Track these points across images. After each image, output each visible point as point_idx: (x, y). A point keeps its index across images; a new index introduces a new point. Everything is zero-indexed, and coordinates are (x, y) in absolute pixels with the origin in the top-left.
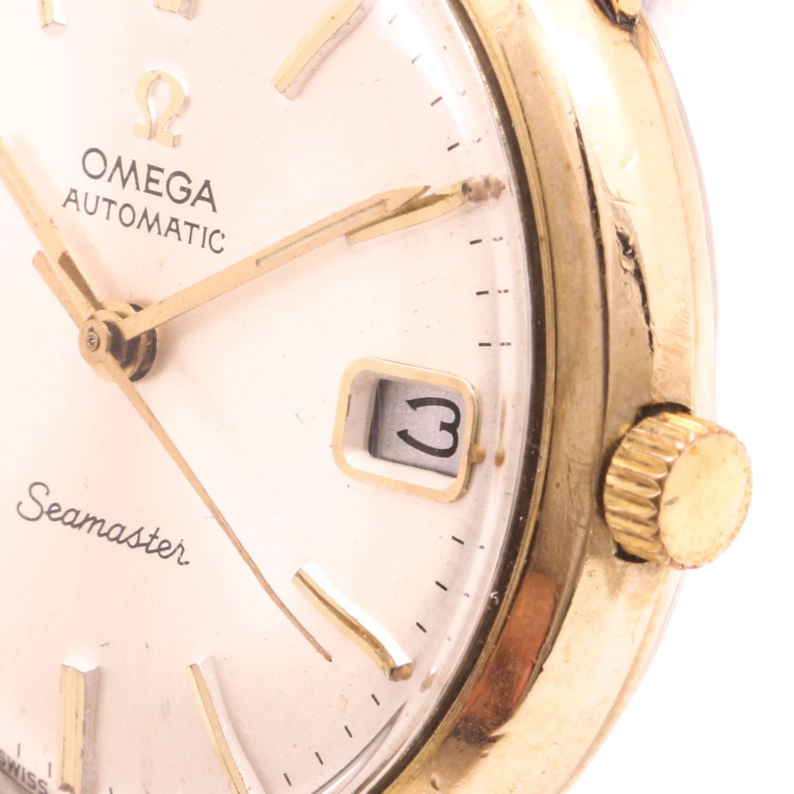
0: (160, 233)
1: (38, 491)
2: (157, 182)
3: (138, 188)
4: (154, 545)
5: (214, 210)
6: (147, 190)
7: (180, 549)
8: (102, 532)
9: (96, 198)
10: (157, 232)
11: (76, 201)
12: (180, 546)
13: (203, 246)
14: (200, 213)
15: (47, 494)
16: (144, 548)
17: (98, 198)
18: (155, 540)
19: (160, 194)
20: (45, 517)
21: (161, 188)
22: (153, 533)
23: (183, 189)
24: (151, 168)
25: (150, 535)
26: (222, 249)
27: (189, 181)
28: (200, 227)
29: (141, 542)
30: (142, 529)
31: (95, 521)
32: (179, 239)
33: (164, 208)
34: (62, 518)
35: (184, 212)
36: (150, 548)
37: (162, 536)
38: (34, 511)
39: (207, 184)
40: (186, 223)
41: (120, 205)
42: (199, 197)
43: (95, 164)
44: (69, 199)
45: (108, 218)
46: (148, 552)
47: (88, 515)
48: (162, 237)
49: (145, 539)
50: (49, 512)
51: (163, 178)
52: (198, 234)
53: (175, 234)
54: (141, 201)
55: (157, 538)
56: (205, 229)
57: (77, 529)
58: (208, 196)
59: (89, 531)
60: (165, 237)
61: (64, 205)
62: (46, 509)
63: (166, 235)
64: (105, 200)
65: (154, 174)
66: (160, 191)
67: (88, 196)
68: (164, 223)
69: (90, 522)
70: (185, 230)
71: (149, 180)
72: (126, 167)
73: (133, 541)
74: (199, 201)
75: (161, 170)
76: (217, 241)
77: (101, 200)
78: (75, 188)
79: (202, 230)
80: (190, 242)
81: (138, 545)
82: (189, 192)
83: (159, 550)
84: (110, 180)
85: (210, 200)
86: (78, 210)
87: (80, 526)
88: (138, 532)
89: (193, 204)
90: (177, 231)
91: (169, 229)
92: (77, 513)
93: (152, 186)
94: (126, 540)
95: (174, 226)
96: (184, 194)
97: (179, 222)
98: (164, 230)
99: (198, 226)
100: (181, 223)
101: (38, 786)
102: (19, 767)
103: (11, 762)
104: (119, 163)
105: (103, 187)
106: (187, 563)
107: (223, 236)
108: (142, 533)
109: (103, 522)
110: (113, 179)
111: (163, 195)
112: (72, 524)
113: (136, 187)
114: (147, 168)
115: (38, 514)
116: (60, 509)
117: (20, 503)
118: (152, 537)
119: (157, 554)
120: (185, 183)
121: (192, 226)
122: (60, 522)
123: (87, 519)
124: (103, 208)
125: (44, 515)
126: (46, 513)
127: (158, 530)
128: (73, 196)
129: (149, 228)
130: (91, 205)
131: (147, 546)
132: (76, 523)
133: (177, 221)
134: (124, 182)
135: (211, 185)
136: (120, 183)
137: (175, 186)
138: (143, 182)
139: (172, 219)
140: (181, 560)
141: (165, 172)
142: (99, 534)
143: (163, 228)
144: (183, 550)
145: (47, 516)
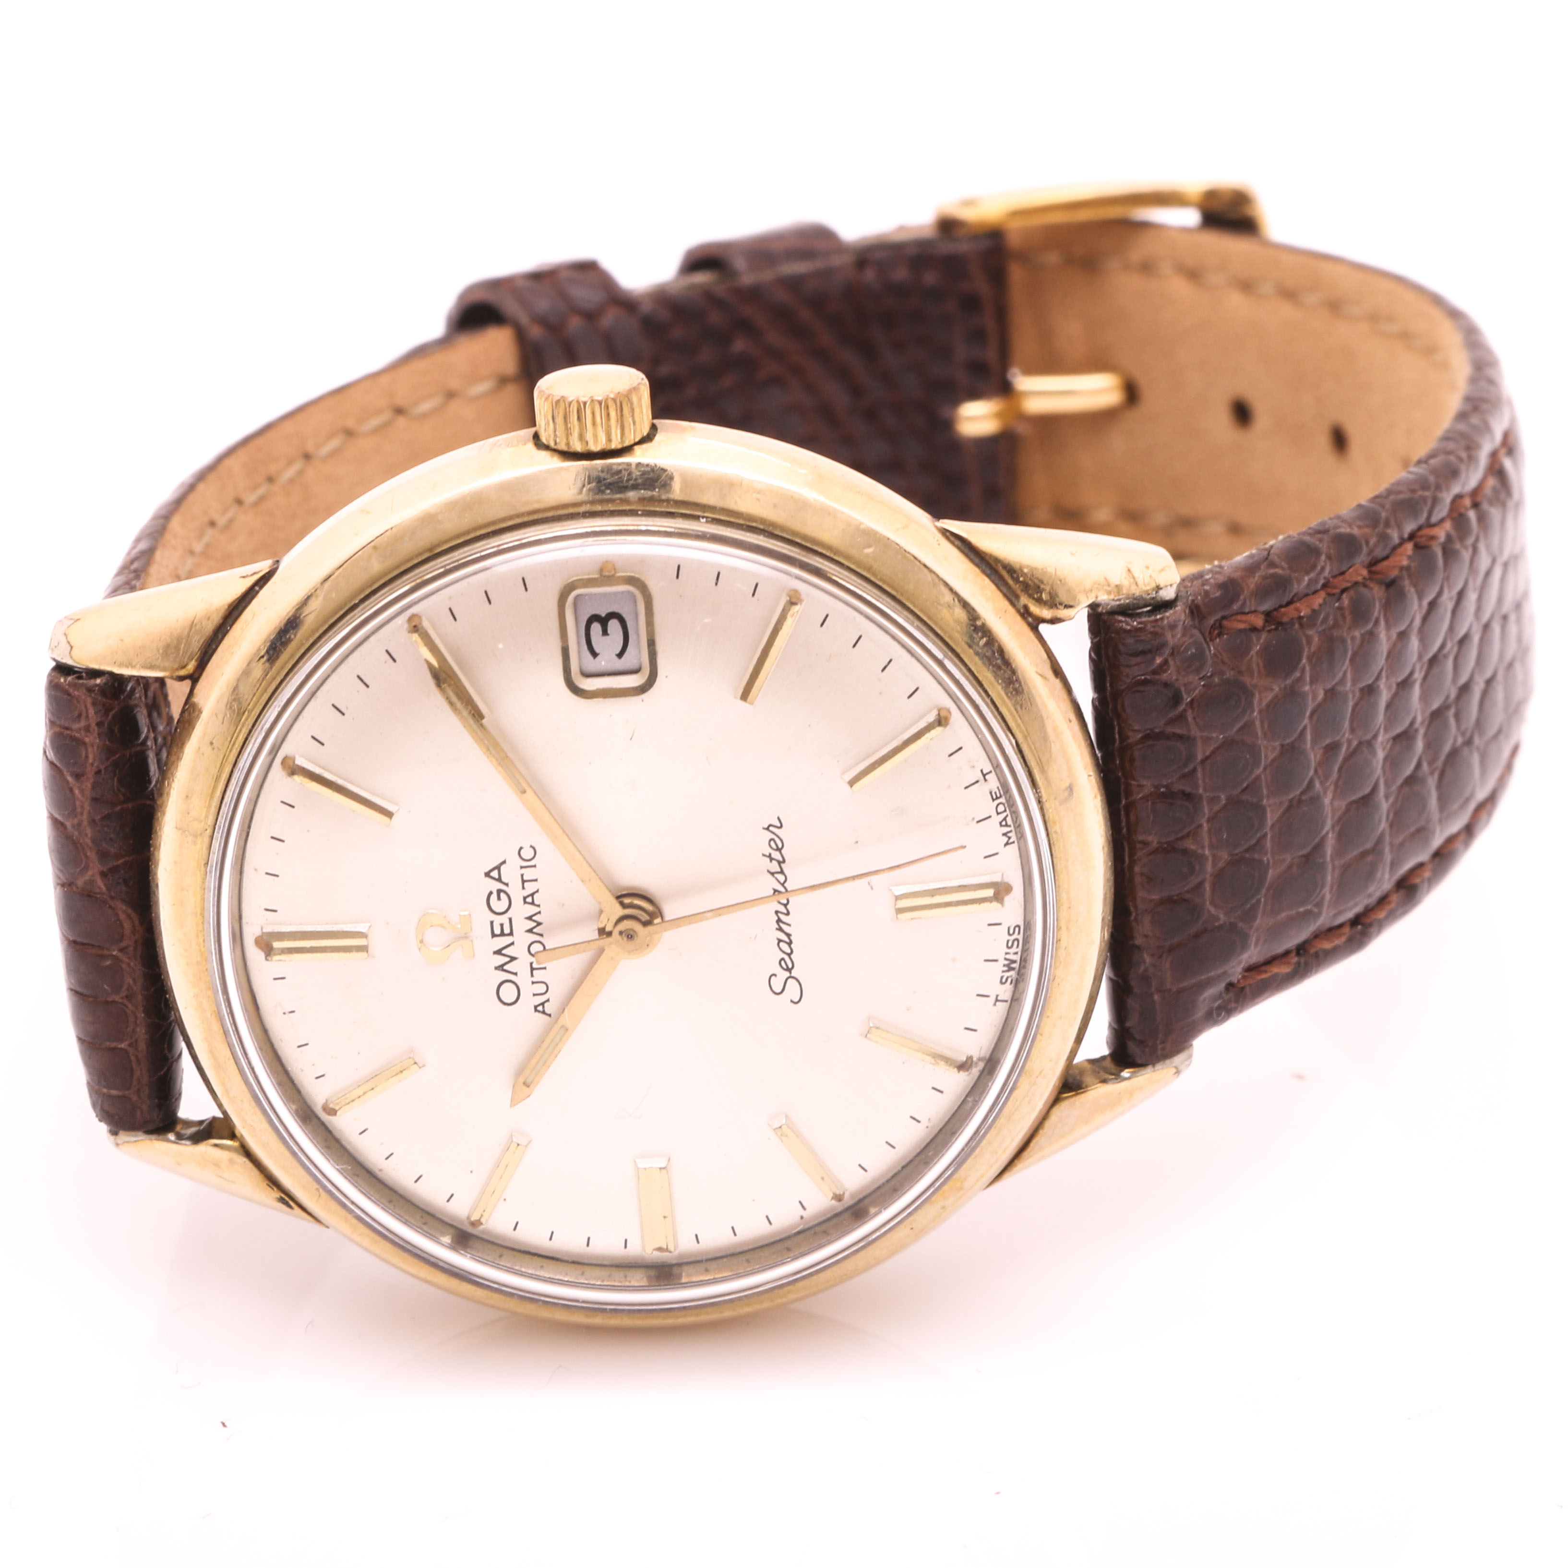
0: (539, 913)
1: (777, 986)
2: (502, 925)
3: (513, 944)
4: (776, 855)
5: (504, 862)
6: (511, 934)
7: (771, 828)
8: (785, 911)
9: (535, 985)
10: (539, 915)
11: (543, 1004)
12: (768, 829)
13: (535, 866)
14: (511, 874)
15: (775, 975)
16: (783, 865)
17: (533, 983)
18: (773, 856)
19: (510, 920)
20: (794, 973)
21: (504, 919)
22: (768, 860)
23: (499, 898)
24: (494, 935)
26: (531, 846)
27: (491, 893)
28: (522, 873)
29: (779, 870)
30: (768, 871)
31: (779, 921)
32: (537, 891)
33: (520, 911)
34: (789, 955)
35: (516, 892)
36: (781, 859)
37: (768, 851)
38: (792, 984)
39: (487, 874)
40: (523, 888)
41: (533, 959)
42: (499, 880)
43: (509, 993)
44: (544, 1012)
45: (545, 968)
46: (784, 861)
47: (777, 929)
48: (542, 909)
49: (775, 867)
50: (789, 970)
51: (498, 920)
52: (529, 874)
53: (535, 896)
54: (522, 939)
55: (770, 855)
56: (522, 867)
57: (792, 938)
58: (497, 876)
59: (789, 925)
60: (541, 906)
61: (549, 1015)
62: (787, 974)
63: (539, 906)
64: (532, 975)
65: (497, 931)
66: (508, 921)
67: (535, 992)
68: (533, 910)
69: (781, 925)
70: (530, 888)
71: (502, 934)
72: (502, 960)
73: (781, 878)
74: (503, 879)
75: (492, 923)
77: (534, 980)
78: (533, 1008)
79: (523, 871)
80: (536, 880)
81: (782, 872)
82: (499, 891)
83: (779, 850)
84: (516, 974)
85: (498, 868)
86: (548, 1000)
87: (788, 935)
88: (772, 874)
89: (507, 885)
90: (532, 895)
91: (533, 903)
92: (780, 941)
93: (507, 930)
94: (783, 885)
95: (529, 899)
96: (502, 895)
97: (525, 895)
98: (537, 910)
99: (522, 875)
100: (526, 893)
101: (1015, 936)
102: (1006, 959)
103: (1005, 969)
104: (501, 968)
105: (524, 979)
106: (779, 818)
107: (521, 848)
108: (773, 871)
109: (777, 912)
110: (515, 971)
111: (510, 916)
112: (790, 944)
113: (512, 947)
114: (495, 939)
115: (794, 981)
116: (783, 959)
117: (792, 1001)
118: (771, 859)
119: (783, 851)
120: (494, 897)
121: (523, 881)
122: (792, 956)
123: (780, 929)
124: (538, 975)
125: (793, 975)
126: (790, 973)
127: (764, 855)
128: (540, 1008)
129: (539, 924)
130: (541, 988)
131: (779, 863)
132: (787, 940)
133: (525, 898)
134: (513, 959)
135: (487, 870)
136: (514, 962)
137: (500, 905)
138: (507, 940)
139: (525, 902)
140: (779, 825)
141: (492, 920)
142: (788, 914)
143: (535, 910)
144: (770, 825)
145: (793, 971)
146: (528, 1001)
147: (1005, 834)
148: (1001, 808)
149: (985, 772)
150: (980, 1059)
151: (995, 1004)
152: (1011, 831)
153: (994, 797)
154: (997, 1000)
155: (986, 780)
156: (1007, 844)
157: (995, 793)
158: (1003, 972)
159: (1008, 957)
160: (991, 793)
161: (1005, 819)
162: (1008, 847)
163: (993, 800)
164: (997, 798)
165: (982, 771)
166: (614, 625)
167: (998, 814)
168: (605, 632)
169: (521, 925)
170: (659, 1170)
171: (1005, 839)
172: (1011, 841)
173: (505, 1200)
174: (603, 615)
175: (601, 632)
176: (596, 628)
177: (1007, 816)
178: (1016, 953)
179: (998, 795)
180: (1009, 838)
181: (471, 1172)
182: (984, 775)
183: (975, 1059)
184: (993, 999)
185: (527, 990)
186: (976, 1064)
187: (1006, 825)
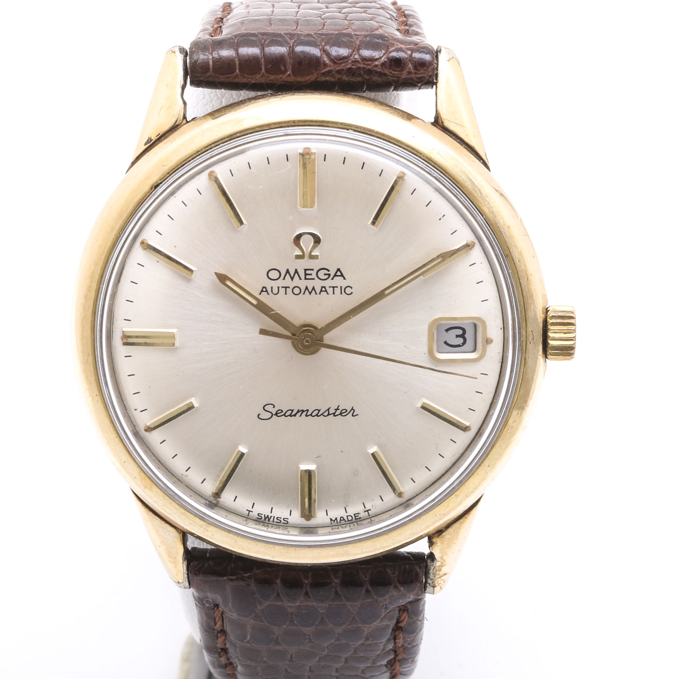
0: (316, 294)
1: (269, 408)
2: (311, 274)
3: (300, 279)
4: (338, 412)
5: (344, 279)
6: (306, 279)
7: (352, 411)
8: (308, 414)
9: (277, 288)
10: (315, 293)
11: (266, 291)
12: (352, 409)
13: (341, 293)
14: (338, 281)
15: (274, 407)
16: (333, 415)
17: (278, 287)
18: (338, 411)
19: (314, 279)
21: (314, 276)
22: (336, 408)
23: (325, 274)
24: (306, 270)
25: (335, 409)
26: (352, 293)
27: (329, 271)
28: (338, 287)
29: (330, 413)
30: (330, 408)
31: (303, 411)
32: (328, 294)
34: (284, 415)
35: (328, 283)
36: (336, 414)
37: (341, 408)
39: (339, 270)
40: (330, 287)
41: (291, 288)
42: (335, 275)
43: (274, 275)
44: (262, 291)
45: (286, 294)
46: (334, 416)
47: (299, 410)
48: (318, 295)
49: (332, 411)
50: (276, 414)
51: (314, 273)
52: (337, 290)
53: (325, 293)
54: (303, 284)
55: (339, 409)
56: (341, 287)
57: (293, 417)
58: (337, 274)
59: (300, 416)
60: (320, 295)
61: (260, 294)
62: (274, 413)
63: (320, 294)
64: (282, 287)
65: (307, 272)
66: (313, 278)
67: (273, 288)
68: (318, 290)
69: (300, 413)
70: (330, 291)
71: (306, 274)
72: (292, 273)
73: (326, 414)
74: (335, 278)
75: (312, 270)
76: (348, 291)
77: (280, 288)
78: (265, 286)
79: (339, 288)
80: (334, 293)
81: (329, 414)
82: (329, 275)
83: (341, 414)
84: (284, 279)
85: (342, 275)
86: (268, 294)
87: (295, 415)
88: (328, 410)
89: (332, 279)
90: (326, 291)
91: (321, 291)
92: (292, 411)
93: (308, 277)
94: (322, 414)
95: (323, 289)
96: (327, 276)
97: (326, 288)
98: (318, 292)
99: (337, 287)
100: (327, 288)
101: (283, 521)
102: (271, 517)
103: (266, 516)
104: (288, 271)
105: (281, 283)
106: (358, 415)
107: (351, 288)
108: (330, 410)
109: (308, 410)
110: (285, 279)
111: (315, 279)
112: (290, 415)
113: (299, 279)
114: (304, 271)
115: (270, 416)
116: (282, 411)
117: (259, 414)
118: (336, 410)
119: (340, 416)
120: (327, 272)
121: (334, 287)
122: (283, 416)
123: (298, 411)
124: (282, 290)
125: (274, 416)
126: (275, 415)
127: (338, 406)
128: (264, 290)
129: (310, 293)
130: (275, 291)
131: (334, 414)
132: (292, 415)
133: (325, 287)
134: (292, 278)
135: (341, 269)
136: (290, 279)
137: (321, 274)
138: (303, 276)
139: (322, 287)
140: (354, 415)
141: (314, 270)
142: (306, 416)
143: (318, 291)
144: (354, 411)
145: (275, 416)
146: (269, 284)
147: (336, 519)
148: (350, 518)
149: (369, 511)
150: (218, 502)
151: (247, 510)
152: (337, 522)
153: (356, 515)
154: (249, 511)
155: (365, 511)
156: (331, 519)
157: (358, 516)
158: (265, 515)
159: (272, 517)
160: (358, 513)
161: (344, 519)
162: (330, 520)
163: (355, 515)
164: (355, 517)
165: (370, 510)
166: (460, 341)
167: (347, 516)
168: (457, 336)
169: (310, 284)
170: (173, 342)
171: (334, 519)
172: (332, 522)
173: (158, 262)
174: (465, 336)
175: (458, 334)
176: (460, 332)
177: (346, 521)
178: (273, 521)
179: (357, 518)
180: (334, 521)
181: (175, 247)
182: (368, 511)
183: (218, 499)
184: (250, 509)
185: (275, 284)
186: (216, 500)
187: (341, 520)
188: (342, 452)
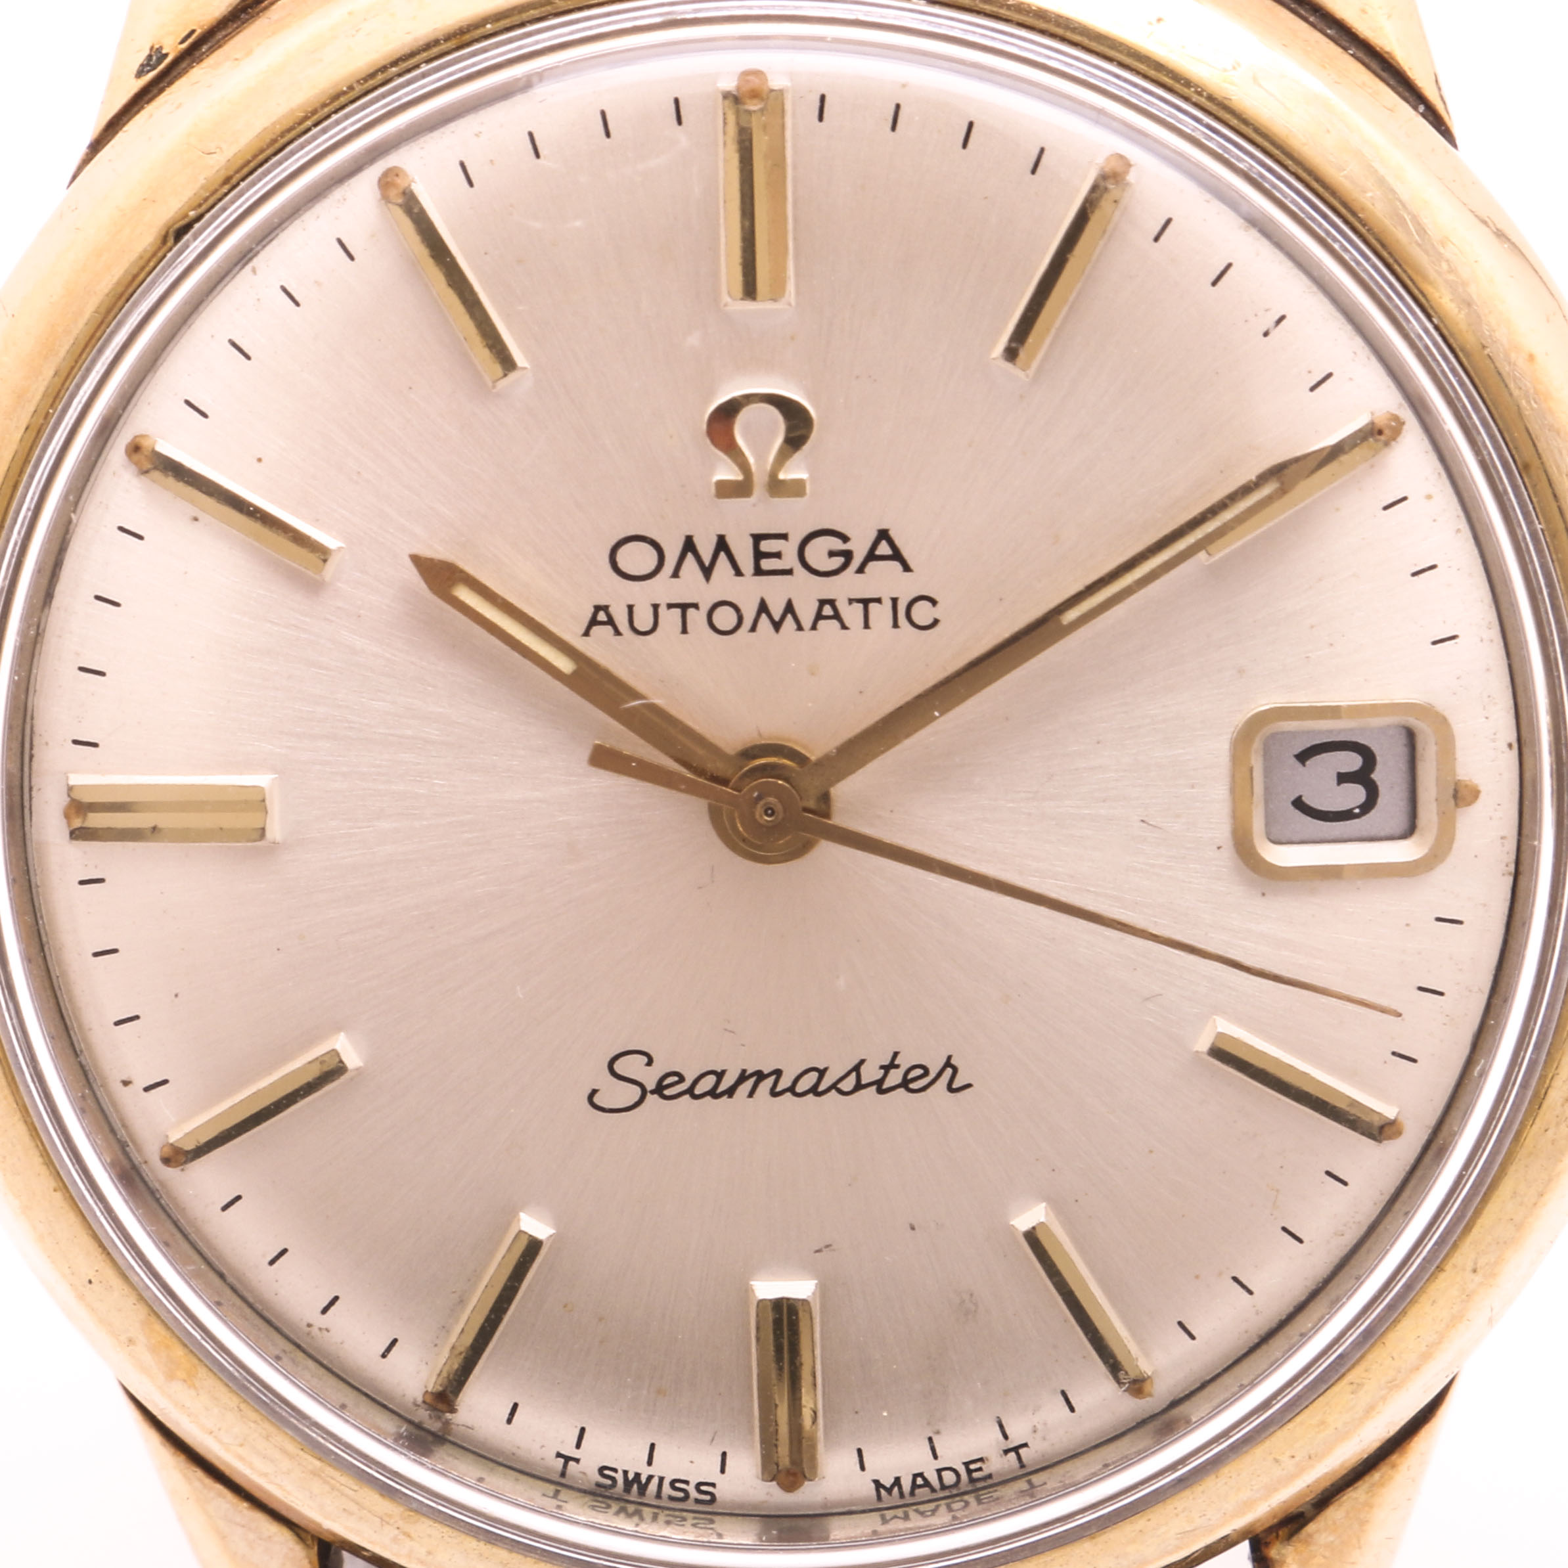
0: (800, 628)
1: (631, 1066)
2: (778, 555)
3: (739, 573)
4: (895, 1077)
5: (907, 568)
6: (759, 571)
7: (949, 1071)
8: (779, 1089)
9: (651, 610)
10: (795, 626)
11: (611, 622)
12: (948, 1064)
13: (896, 625)
14: (883, 579)
15: (650, 1063)
16: (874, 1088)
17: (656, 607)
18: (893, 1071)
19: (789, 572)
20: (652, 1099)
21: (790, 559)
22: (886, 1062)
23: (832, 554)
24: (758, 538)
25: (882, 1067)
26: (936, 622)
27: (845, 539)
28: (884, 601)
29: (864, 1081)
30: (862, 1062)
31: (760, 1076)
32: (844, 627)
33: (805, 591)
34: (690, 1091)
35: (845, 587)
36: (885, 1086)
37: (904, 1062)
39: (883, 535)
40: (851, 601)
41: (704, 608)
42: (871, 556)
43: (637, 558)
44: (594, 622)
45: (684, 631)
46: (881, 1091)
47: (744, 1071)
48: (807, 634)
49: (870, 1073)
50: (659, 1090)
51: (789, 550)
52: (881, 614)
53: (835, 623)
54: (747, 591)
55: (897, 1067)
56: (895, 601)
57: (725, 1098)
58: (878, 552)
59: (751, 1095)
60: (813, 632)
61: (587, 633)
62: (651, 1085)
63: (814, 627)
64: (670, 606)
65: (765, 546)
66: (787, 567)
67: (635, 610)
68: (806, 614)
69: (752, 1081)
70: (852, 614)
71: (759, 555)
72: (706, 550)
73: (848, 1085)
74: (872, 565)
75: (784, 537)
76: (922, 613)
77: (662, 610)
78: (603, 603)
79: (888, 604)
80: (867, 626)
81: (859, 1086)
82: (848, 555)
83: (905, 1084)
84: (676, 574)
85: (897, 556)
86: (618, 633)
87: (730, 1092)
88: (857, 1068)
89: (861, 570)
90: (837, 616)
91: (819, 616)
92: (720, 1075)
93: (766, 564)
94: (833, 1086)
95: (827, 610)
96: (838, 561)
97: (838, 604)
98: (807, 622)
99: (878, 600)
100: (842, 605)
101: (694, 1494)
102: (650, 1478)
103: (631, 1476)
104: (689, 546)
105: (663, 589)
106: (969, 1086)
107: (934, 602)
108: (863, 1069)
109: (778, 1073)
110: (681, 573)
111: (795, 571)
112: (713, 1093)
113: (733, 572)
114: (750, 541)
115: (636, 1098)
116: (682, 1079)
117: (594, 1092)
118: (887, 1068)
119: (902, 1090)
120: (837, 544)
121: (866, 602)
122: (687, 1097)
123: (743, 1077)
124: (671, 619)
125: (649, 1094)
126: (652, 1092)
127: (896, 1054)
128: (602, 616)
129: (777, 626)
130: (644, 620)
131: (879, 1083)
132: (720, 1090)
133: (832, 603)
134: (707, 572)
135: (892, 533)
136: (699, 575)
137: (818, 553)
138: (746, 564)
139: (823, 603)
140: (954, 1086)
141: (790, 537)
142: (774, 1093)
143: (807, 618)
144: (955, 1070)
145: (656, 1096)
146: (618, 595)
147: (897, 1481)
148: (949, 1478)
149: (1022, 1451)
150: (447, 1423)
151: (559, 1455)
152: (902, 1495)
153: (972, 1467)
154: (567, 1459)
155: (1006, 1452)
156: (878, 1484)
157: (980, 1469)
158: (625, 1473)
159: (655, 1481)
160: (981, 1460)
161: (927, 1483)
162: (873, 1485)
163: (967, 1464)
164: (969, 1472)
165: (1025, 1445)
166: (1355, 794)
167: (939, 1471)
168: (1343, 778)
169: (776, 592)
170: (261, 826)
171: (888, 1482)
172: (883, 1492)
173: (196, 519)
174: (1373, 776)
175: (1342, 771)
176: (1352, 762)
177: (933, 1490)
178: (659, 1495)
179: (976, 1475)
180: (889, 1491)
181: (260, 460)
182: (1016, 1449)
183: (449, 1416)
184: (570, 1451)
185: (643, 595)
186: (439, 1418)
187: (914, 1486)
188: (913, 1228)
